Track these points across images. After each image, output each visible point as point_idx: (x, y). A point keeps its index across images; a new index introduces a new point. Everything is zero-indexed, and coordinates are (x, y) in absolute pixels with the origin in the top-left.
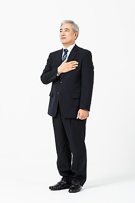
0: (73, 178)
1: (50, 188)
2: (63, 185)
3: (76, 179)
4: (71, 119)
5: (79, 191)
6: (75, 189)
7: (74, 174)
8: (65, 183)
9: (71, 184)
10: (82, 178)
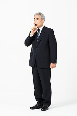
0: (44, 102)
1: (31, 108)
2: (38, 107)
3: (45, 103)
4: (42, 69)
5: (47, 110)
6: (45, 109)
7: (44, 100)
8: (39, 105)
9: (42, 106)
10: (49, 103)
